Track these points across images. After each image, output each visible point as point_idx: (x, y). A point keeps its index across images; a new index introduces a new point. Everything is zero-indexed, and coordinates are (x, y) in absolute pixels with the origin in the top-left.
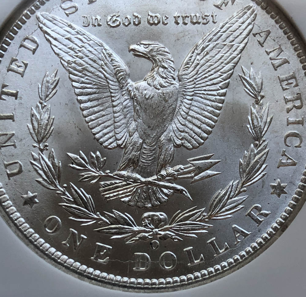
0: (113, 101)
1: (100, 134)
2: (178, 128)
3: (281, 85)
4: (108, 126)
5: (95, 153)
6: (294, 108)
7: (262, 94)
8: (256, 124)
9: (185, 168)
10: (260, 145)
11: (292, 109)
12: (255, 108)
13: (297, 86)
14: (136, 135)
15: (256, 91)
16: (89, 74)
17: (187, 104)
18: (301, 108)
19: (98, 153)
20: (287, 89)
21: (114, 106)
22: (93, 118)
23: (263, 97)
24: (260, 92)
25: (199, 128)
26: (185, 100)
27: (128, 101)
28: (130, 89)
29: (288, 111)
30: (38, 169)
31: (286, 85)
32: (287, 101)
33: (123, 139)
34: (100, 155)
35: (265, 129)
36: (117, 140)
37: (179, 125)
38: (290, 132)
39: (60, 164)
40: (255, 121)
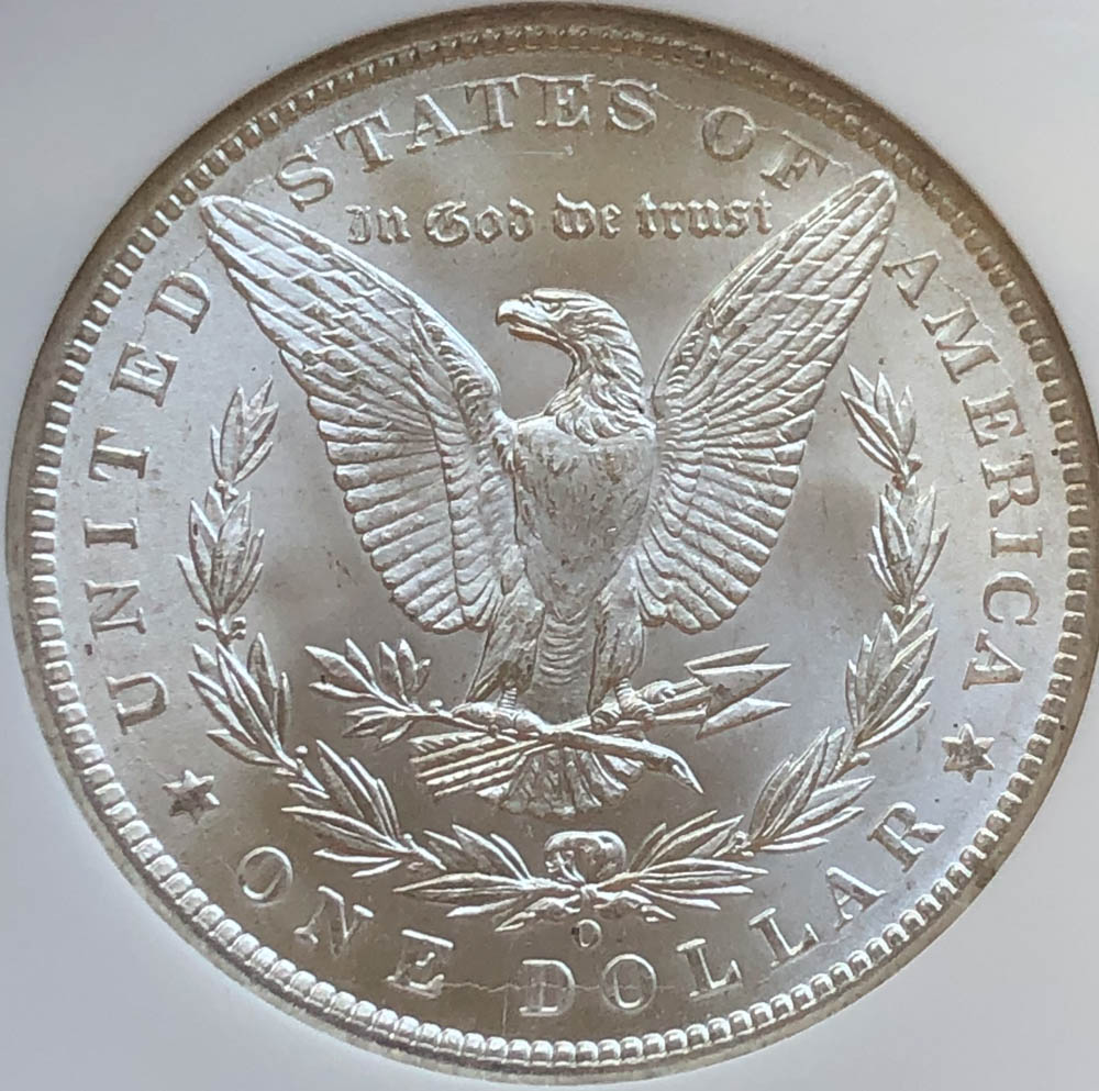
0: (448, 480)
1: (411, 585)
2: (653, 566)
3: (973, 430)
4: (435, 561)
5: (394, 646)
6: (1013, 503)
7: (912, 457)
8: (895, 549)
9: (679, 692)
10: (910, 618)
11: (1009, 502)
12: (891, 501)
13: (1020, 434)
14: (522, 588)
15: (895, 447)
16: (371, 396)
17: (682, 489)
18: (1035, 501)
19: (404, 646)
20: (990, 442)
21: (451, 497)
22: (387, 535)
23: (915, 467)
24: (906, 452)
25: (721, 563)
26: (678, 478)
27: (495, 479)
28: (503, 441)
29: (996, 509)
30: (214, 698)
31: (989, 427)
32: (989, 479)
33: (483, 600)
34: (409, 653)
35: (925, 568)
36: (461, 602)
37: (657, 555)
38: (1000, 575)
39: (285, 681)
40: (894, 544)
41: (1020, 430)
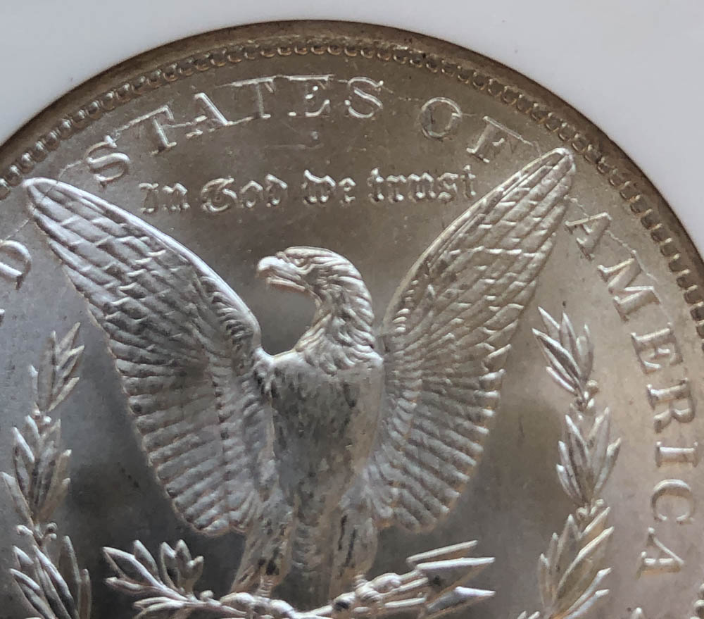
0: (219, 406)
1: (189, 493)
2: (382, 476)
3: (640, 360)
4: (208, 473)
5: (173, 546)
6: (674, 422)
7: (591, 383)
8: (579, 462)
9: (403, 583)
10: (591, 519)
11: (669, 422)
12: (575, 419)
13: (679, 363)
14: (277, 496)
15: (576, 374)
16: (157, 338)
17: (405, 411)
18: (691, 421)
19: (181, 543)
20: (653, 371)
21: (222, 420)
22: (169, 453)
23: (593, 392)
24: (586, 379)
25: (436, 473)
26: (402, 402)
27: (255, 405)
28: (262, 374)
29: (659, 426)
30: (31, 592)
31: (652, 359)
32: (654, 401)
33: (245, 506)
34: (186, 552)
35: (603, 476)
36: (226, 509)
37: (386, 468)
38: (664, 483)
39: (88, 578)
40: (577, 456)
41: (679, 360)
